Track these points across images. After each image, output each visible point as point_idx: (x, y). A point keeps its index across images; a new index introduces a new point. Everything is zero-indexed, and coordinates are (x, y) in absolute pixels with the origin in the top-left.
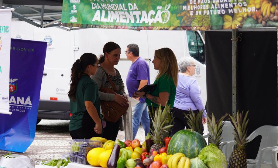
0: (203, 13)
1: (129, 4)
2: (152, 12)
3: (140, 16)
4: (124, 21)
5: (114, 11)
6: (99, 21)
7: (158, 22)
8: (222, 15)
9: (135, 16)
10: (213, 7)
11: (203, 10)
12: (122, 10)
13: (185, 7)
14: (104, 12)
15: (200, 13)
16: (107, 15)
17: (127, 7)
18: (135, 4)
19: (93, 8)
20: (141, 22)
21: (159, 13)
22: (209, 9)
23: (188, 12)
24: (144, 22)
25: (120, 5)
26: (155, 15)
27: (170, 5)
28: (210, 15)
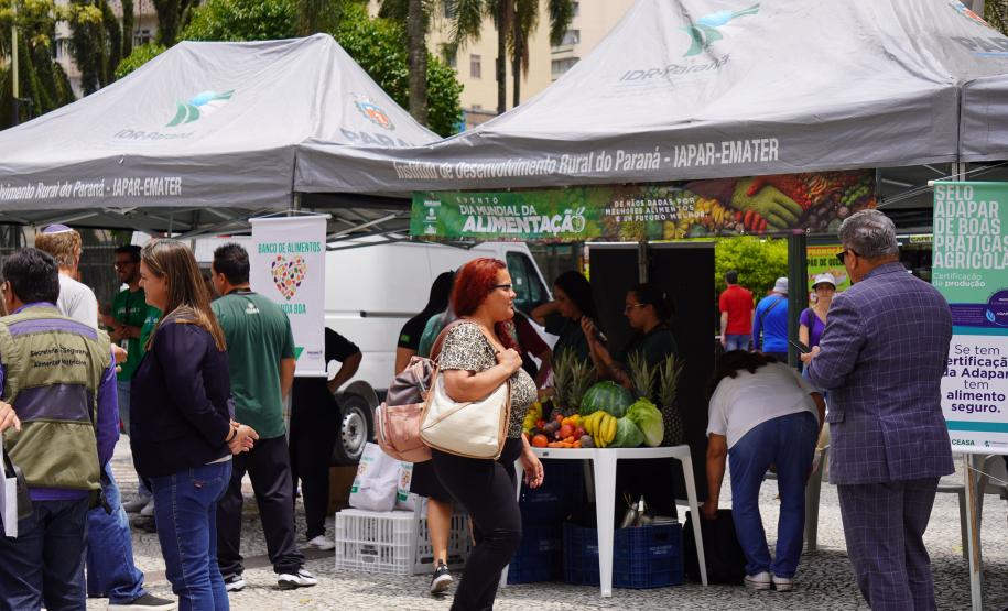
0: (634, 219)
1: (523, 207)
2: (558, 218)
3: (540, 224)
4: (514, 231)
5: (498, 217)
6: (473, 230)
7: (567, 231)
8: (661, 222)
9: (531, 223)
10: (648, 211)
11: (634, 215)
12: (511, 215)
13: (608, 211)
14: (480, 218)
15: (630, 218)
16: (485, 223)
17: (519, 211)
18: (532, 207)
19: (463, 213)
20: (541, 231)
21: (568, 219)
22: (644, 214)
23: (613, 217)
24: (545, 232)
25: (509, 207)
26: (562, 222)
27: (584, 209)
28: (646, 222)
